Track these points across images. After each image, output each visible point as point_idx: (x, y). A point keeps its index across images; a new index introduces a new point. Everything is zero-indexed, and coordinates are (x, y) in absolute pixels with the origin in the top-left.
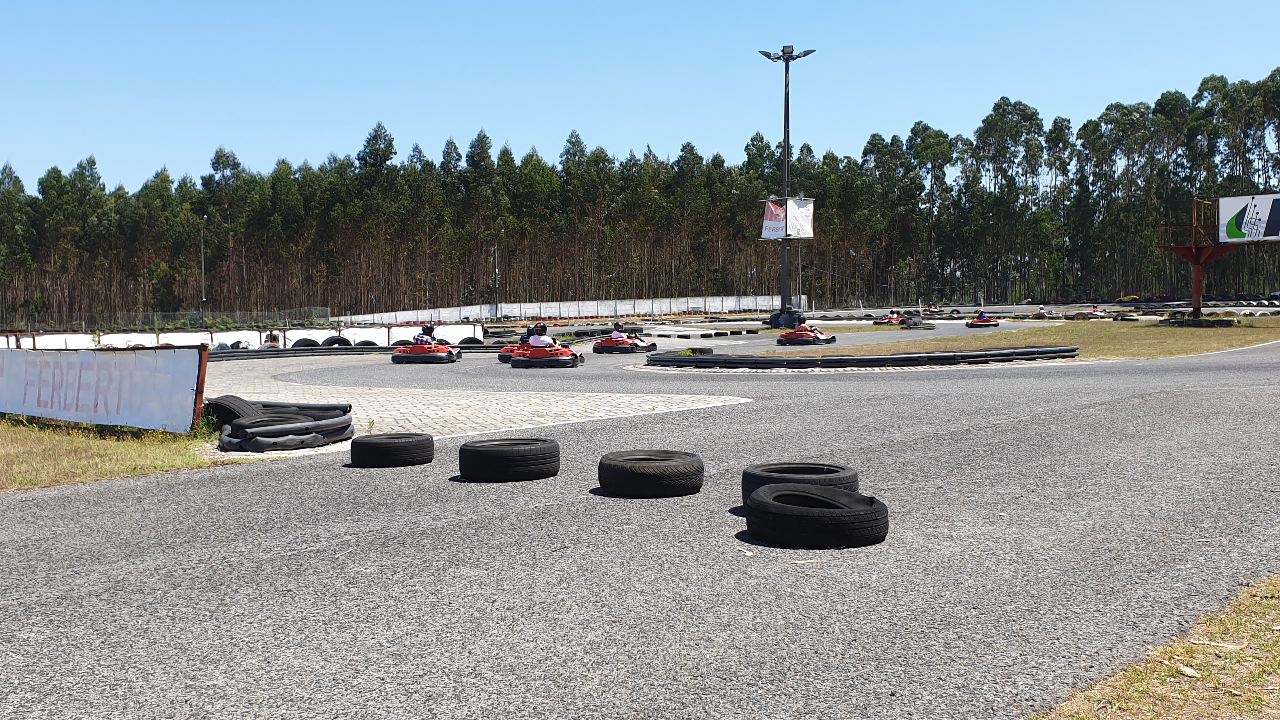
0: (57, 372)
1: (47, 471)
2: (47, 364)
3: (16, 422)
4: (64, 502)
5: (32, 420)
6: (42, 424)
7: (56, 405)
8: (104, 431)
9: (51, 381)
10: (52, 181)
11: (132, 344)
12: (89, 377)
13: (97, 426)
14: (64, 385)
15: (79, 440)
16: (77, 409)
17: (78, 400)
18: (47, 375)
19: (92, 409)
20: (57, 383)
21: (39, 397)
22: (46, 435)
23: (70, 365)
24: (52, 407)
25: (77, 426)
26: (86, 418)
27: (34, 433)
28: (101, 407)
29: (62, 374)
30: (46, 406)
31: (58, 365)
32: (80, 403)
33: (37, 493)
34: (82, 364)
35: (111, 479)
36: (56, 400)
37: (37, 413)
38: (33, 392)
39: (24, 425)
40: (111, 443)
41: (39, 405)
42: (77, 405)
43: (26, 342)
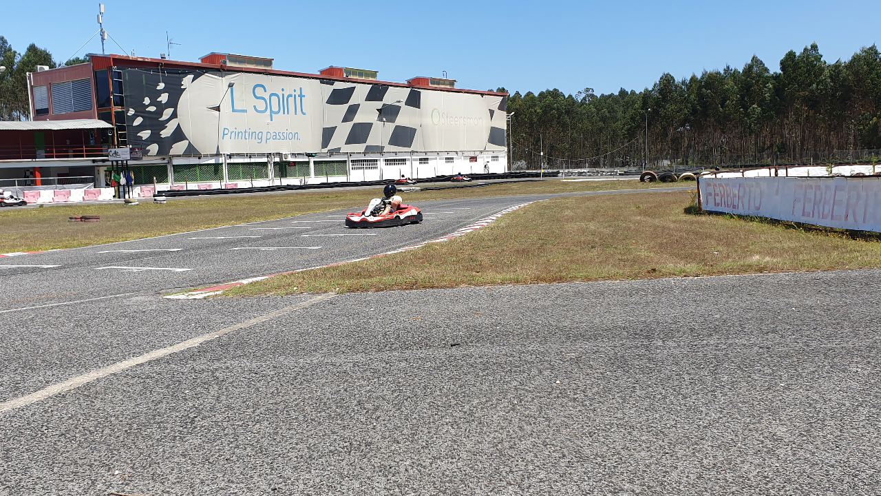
0: (818, 192)
1: (824, 260)
2: (811, 187)
3: (788, 226)
4: (844, 281)
5: (799, 225)
6: (808, 228)
7: (816, 215)
8: (854, 234)
9: (813, 198)
10: (789, 61)
11: (855, 173)
12: (842, 196)
13: (847, 230)
14: (822, 201)
15: (836, 240)
16: (832, 219)
17: (832, 212)
18: (811, 194)
19: (843, 219)
20: (818, 199)
21: (804, 210)
22: (810, 235)
23: (827, 187)
24: (813, 216)
25: (832, 230)
26: (838, 225)
27: (802, 234)
28: (851, 218)
29: (822, 193)
30: (809, 216)
31: (818, 187)
32: (834, 214)
33: (820, 274)
34: (836, 187)
35: (871, 268)
36: (816, 212)
37: (803, 220)
38: (799, 206)
39: (795, 228)
40: (861, 243)
41: (803, 215)
42: (832, 216)
43: (782, 173)
